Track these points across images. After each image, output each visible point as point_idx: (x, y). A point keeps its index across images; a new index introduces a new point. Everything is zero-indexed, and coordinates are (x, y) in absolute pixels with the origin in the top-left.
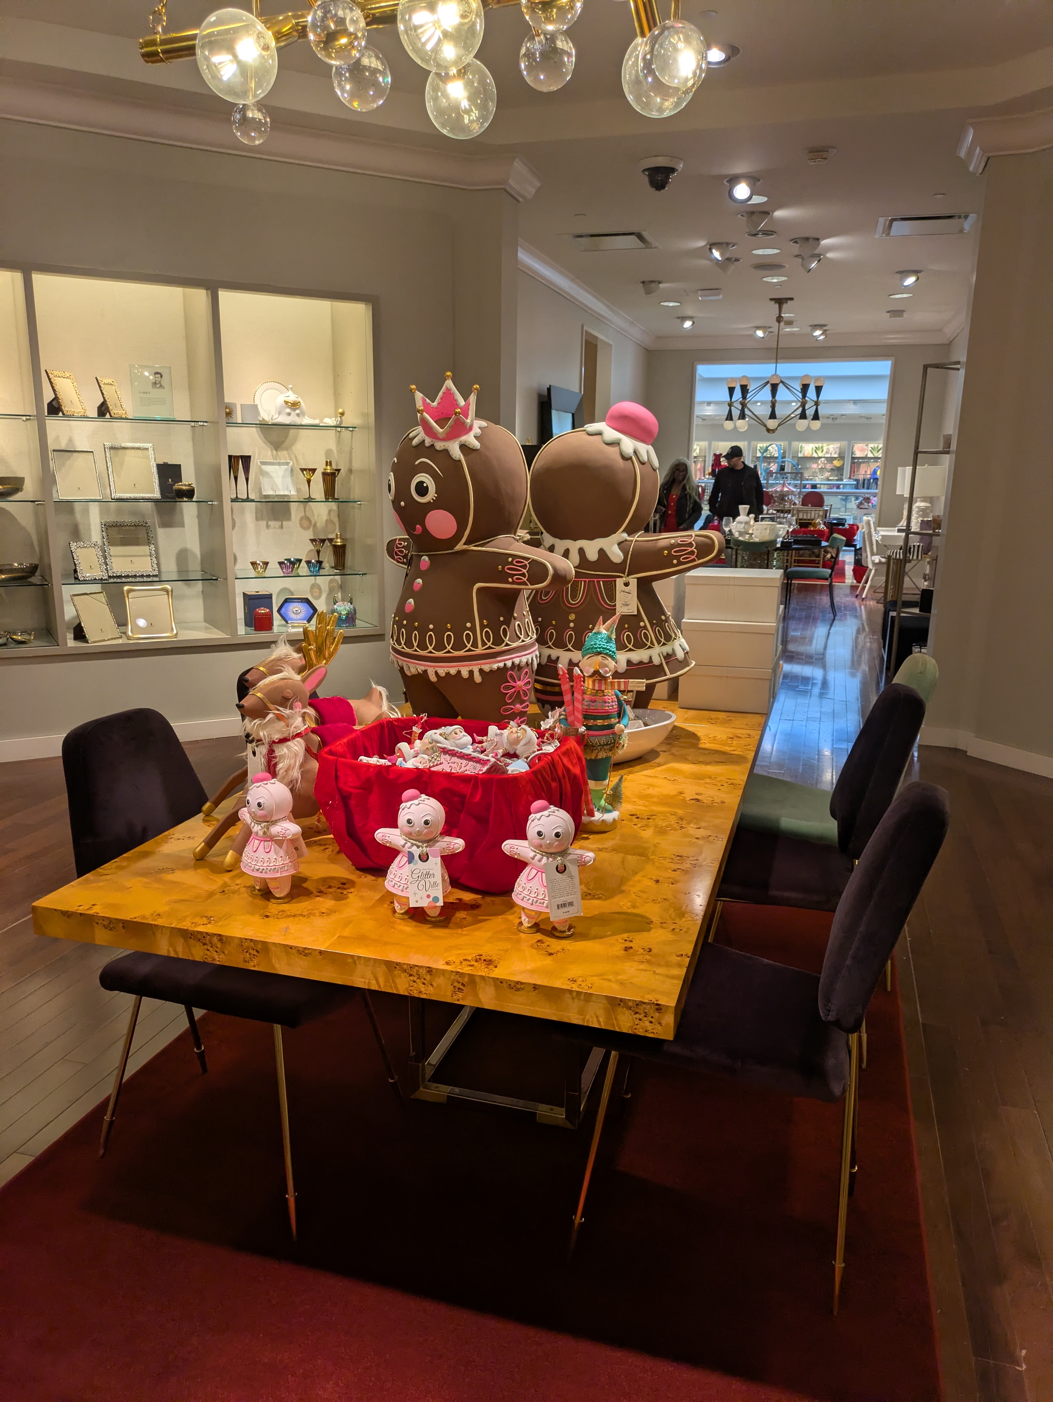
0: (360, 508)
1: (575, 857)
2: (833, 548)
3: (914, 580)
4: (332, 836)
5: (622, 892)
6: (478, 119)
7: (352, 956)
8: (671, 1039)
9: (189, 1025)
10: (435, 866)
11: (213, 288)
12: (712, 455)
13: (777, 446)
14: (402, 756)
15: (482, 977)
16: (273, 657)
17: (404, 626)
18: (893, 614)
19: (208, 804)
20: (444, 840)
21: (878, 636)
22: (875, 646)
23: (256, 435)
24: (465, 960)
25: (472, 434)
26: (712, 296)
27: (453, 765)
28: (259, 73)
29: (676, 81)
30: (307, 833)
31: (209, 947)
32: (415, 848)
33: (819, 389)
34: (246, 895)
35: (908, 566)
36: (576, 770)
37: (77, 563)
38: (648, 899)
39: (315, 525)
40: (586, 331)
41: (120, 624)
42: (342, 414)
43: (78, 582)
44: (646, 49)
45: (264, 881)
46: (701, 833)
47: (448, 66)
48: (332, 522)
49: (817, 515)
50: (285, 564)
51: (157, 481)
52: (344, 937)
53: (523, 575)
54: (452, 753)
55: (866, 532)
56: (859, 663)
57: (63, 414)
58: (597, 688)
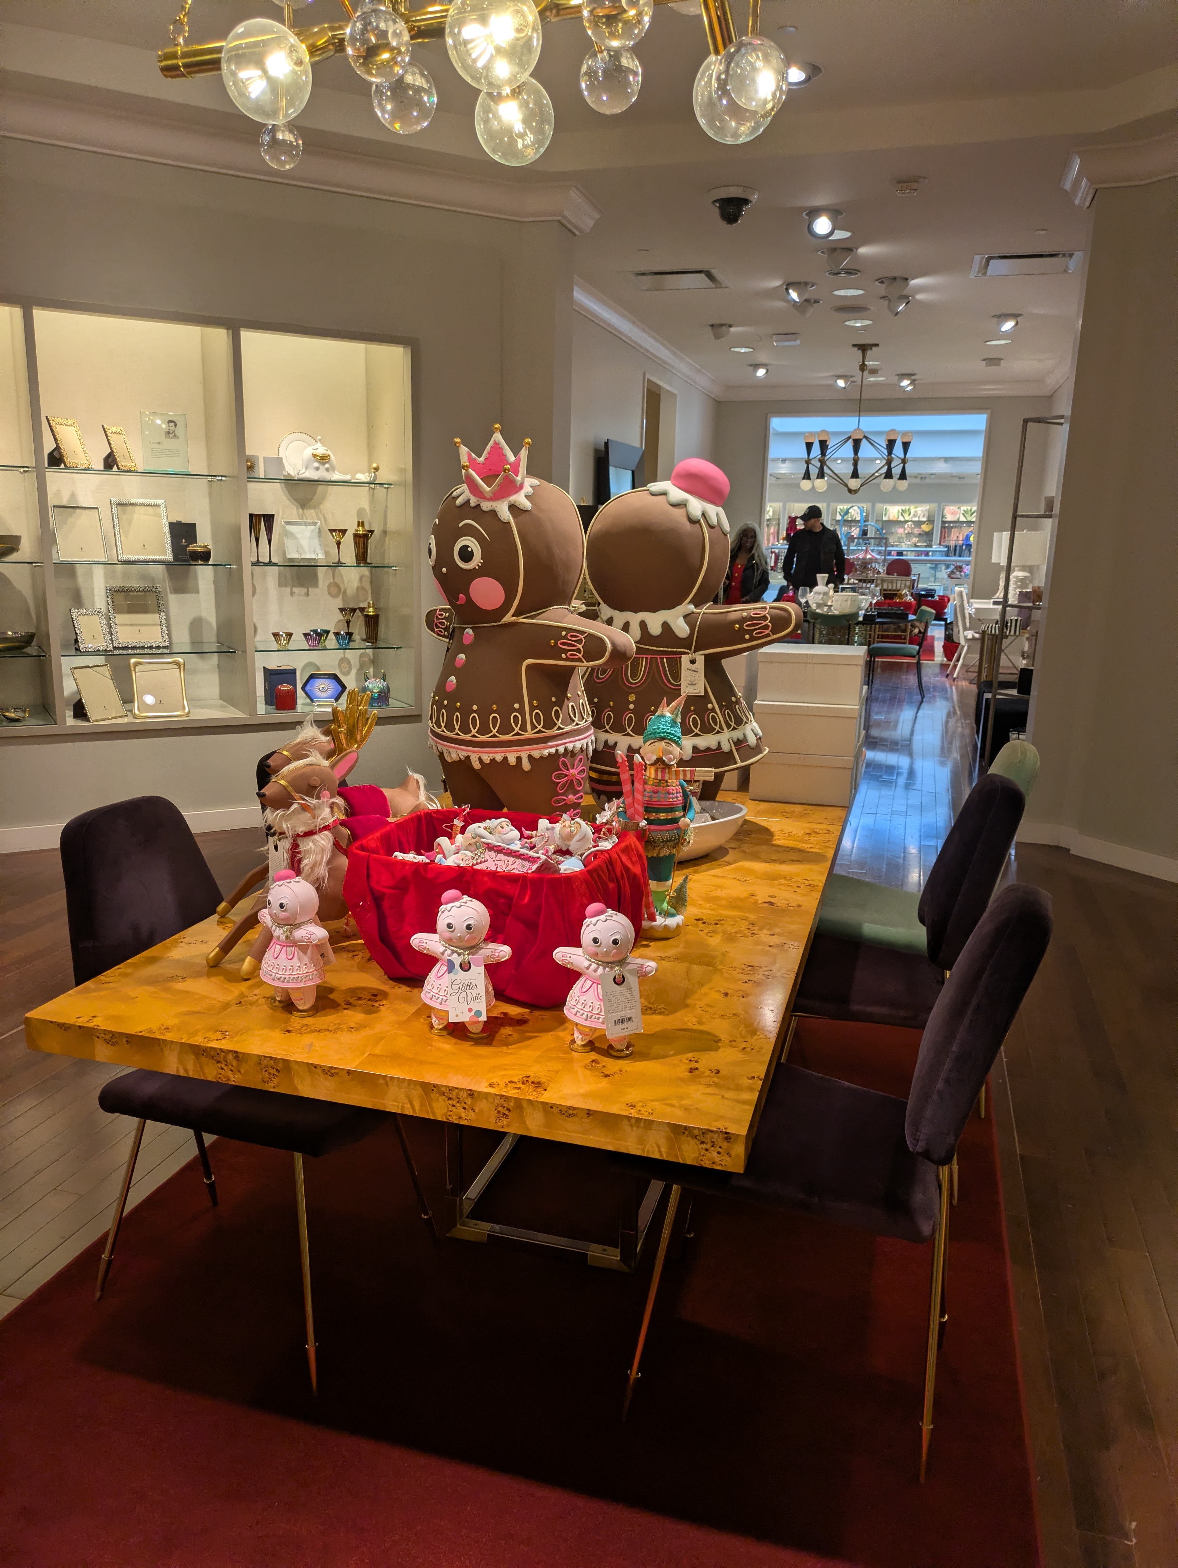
0: (395, 575)
1: (635, 967)
2: (921, 622)
3: (1011, 658)
4: (362, 941)
5: (687, 1006)
6: (533, 144)
7: (384, 1077)
8: (741, 1171)
9: (198, 1152)
10: (478, 975)
11: (234, 327)
12: (786, 517)
13: (859, 508)
14: (442, 852)
15: (530, 1102)
16: (298, 740)
17: (445, 707)
18: (988, 696)
19: (223, 904)
20: (488, 947)
21: (971, 721)
22: (967, 731)
23: (281, 492)
24: (511, 1082)
25: (522, 493)
26: (788, 341)
27: (499, 863)
28: (290, 90)
29: (754, 104)
30: (335, 938)
31: (223, 1066)
32: (455, 955)
33: (906, 446)
34: (265, 1007)
35: (1005, 642)
36: (636, 869)
37: (78, 632)
38: (715, 1014)
39: (345, 592)
40: (648, 380)
41: (125, 702)
42: (377, 469)
43: (79, 653)
44: (721, 68)
45: (286, 991)
46: (775, 940)
47: (501, 85)
48: (363, 588)
49: (903, 585)
50: (310, 635)
51: (169, 541)
52: (374, 1055)
53: (579, 651)
54: (498, 850)
55: (958, 605)
56: (950, 752)
57: (66, 466)
58: (660, 777)
